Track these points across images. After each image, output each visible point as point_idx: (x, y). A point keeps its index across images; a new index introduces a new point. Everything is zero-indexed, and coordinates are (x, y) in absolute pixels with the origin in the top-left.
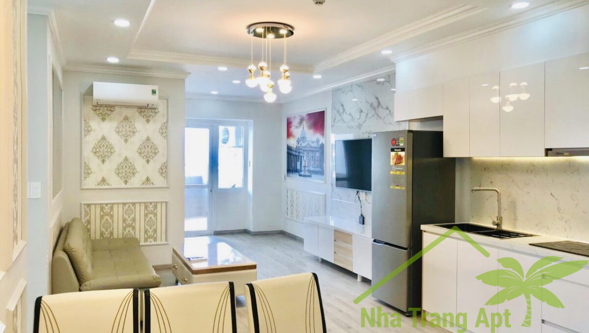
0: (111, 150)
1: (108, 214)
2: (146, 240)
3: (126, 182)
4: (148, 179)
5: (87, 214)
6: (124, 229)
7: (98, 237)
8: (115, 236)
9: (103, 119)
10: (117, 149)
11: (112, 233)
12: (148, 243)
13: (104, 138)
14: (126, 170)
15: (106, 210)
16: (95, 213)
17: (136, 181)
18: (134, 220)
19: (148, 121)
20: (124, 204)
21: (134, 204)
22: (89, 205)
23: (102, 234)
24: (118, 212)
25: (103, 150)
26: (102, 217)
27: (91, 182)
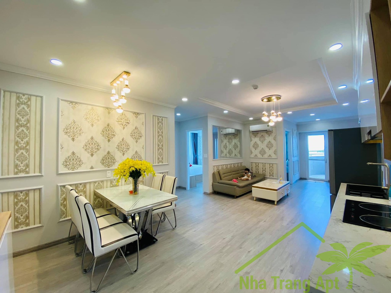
0: (258, 145)
1: (258, 166)
2: (270, 176)
3: (263, 156)
4: (270, 155)
5: (252, 165)
6: (263, 171)
7: (255, 172)
8: (260, 173)
9: (255, 137)
10: (260, 145)
11: (259, 172)
12: (271, 177)
13: (256, 142)
14: (263, 152)
15: (257, 165)
16: (254, 165)
17: (266, 156)
18: (266, 169)
19: (269, 136)
20: (262, 163)
21: (265, 163)
22: (252, 163)
23: (256, 172)
24: (261, 166)
25: (256, 146)
26: (256, 166)
27: (252, 156)
